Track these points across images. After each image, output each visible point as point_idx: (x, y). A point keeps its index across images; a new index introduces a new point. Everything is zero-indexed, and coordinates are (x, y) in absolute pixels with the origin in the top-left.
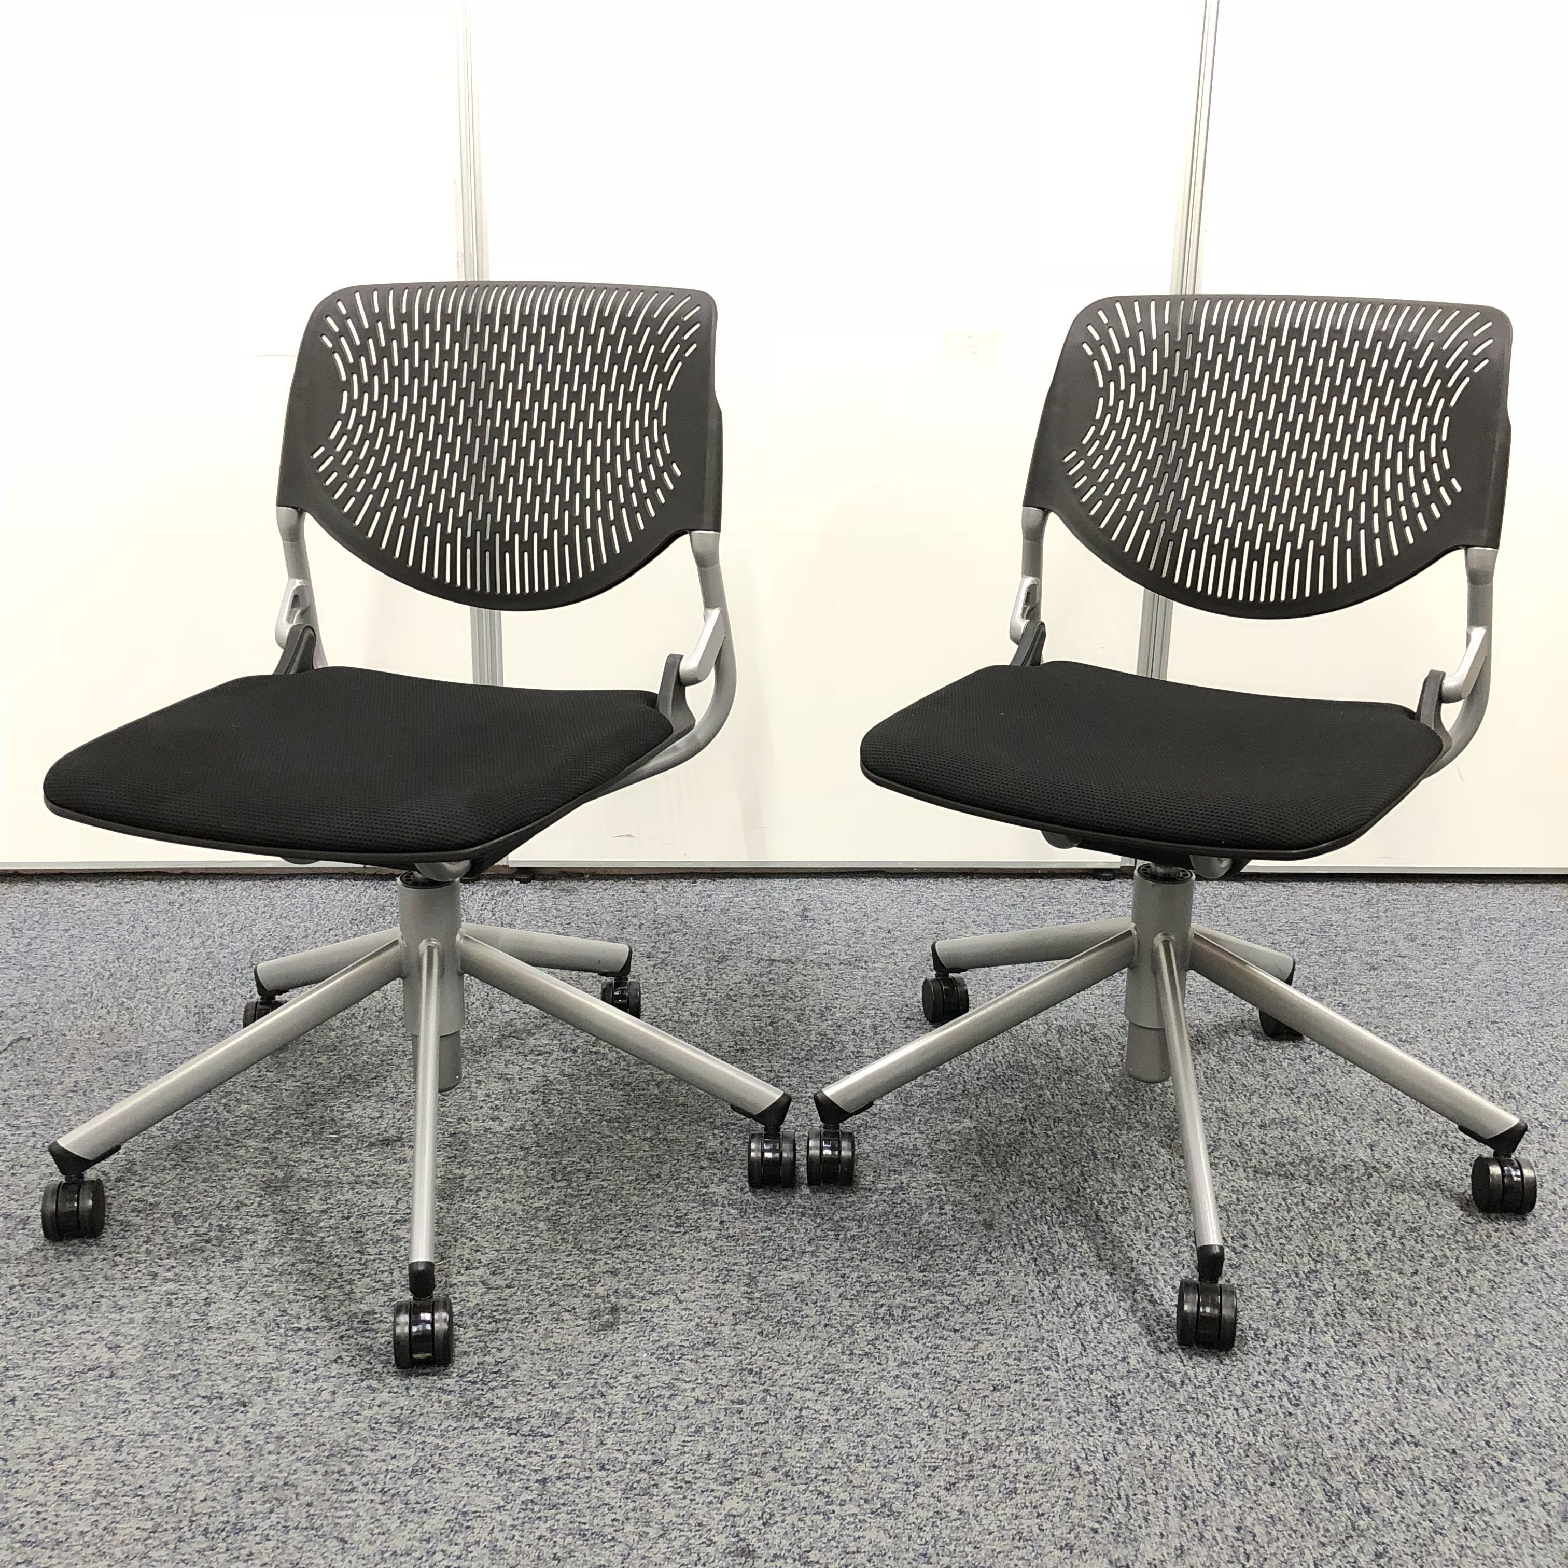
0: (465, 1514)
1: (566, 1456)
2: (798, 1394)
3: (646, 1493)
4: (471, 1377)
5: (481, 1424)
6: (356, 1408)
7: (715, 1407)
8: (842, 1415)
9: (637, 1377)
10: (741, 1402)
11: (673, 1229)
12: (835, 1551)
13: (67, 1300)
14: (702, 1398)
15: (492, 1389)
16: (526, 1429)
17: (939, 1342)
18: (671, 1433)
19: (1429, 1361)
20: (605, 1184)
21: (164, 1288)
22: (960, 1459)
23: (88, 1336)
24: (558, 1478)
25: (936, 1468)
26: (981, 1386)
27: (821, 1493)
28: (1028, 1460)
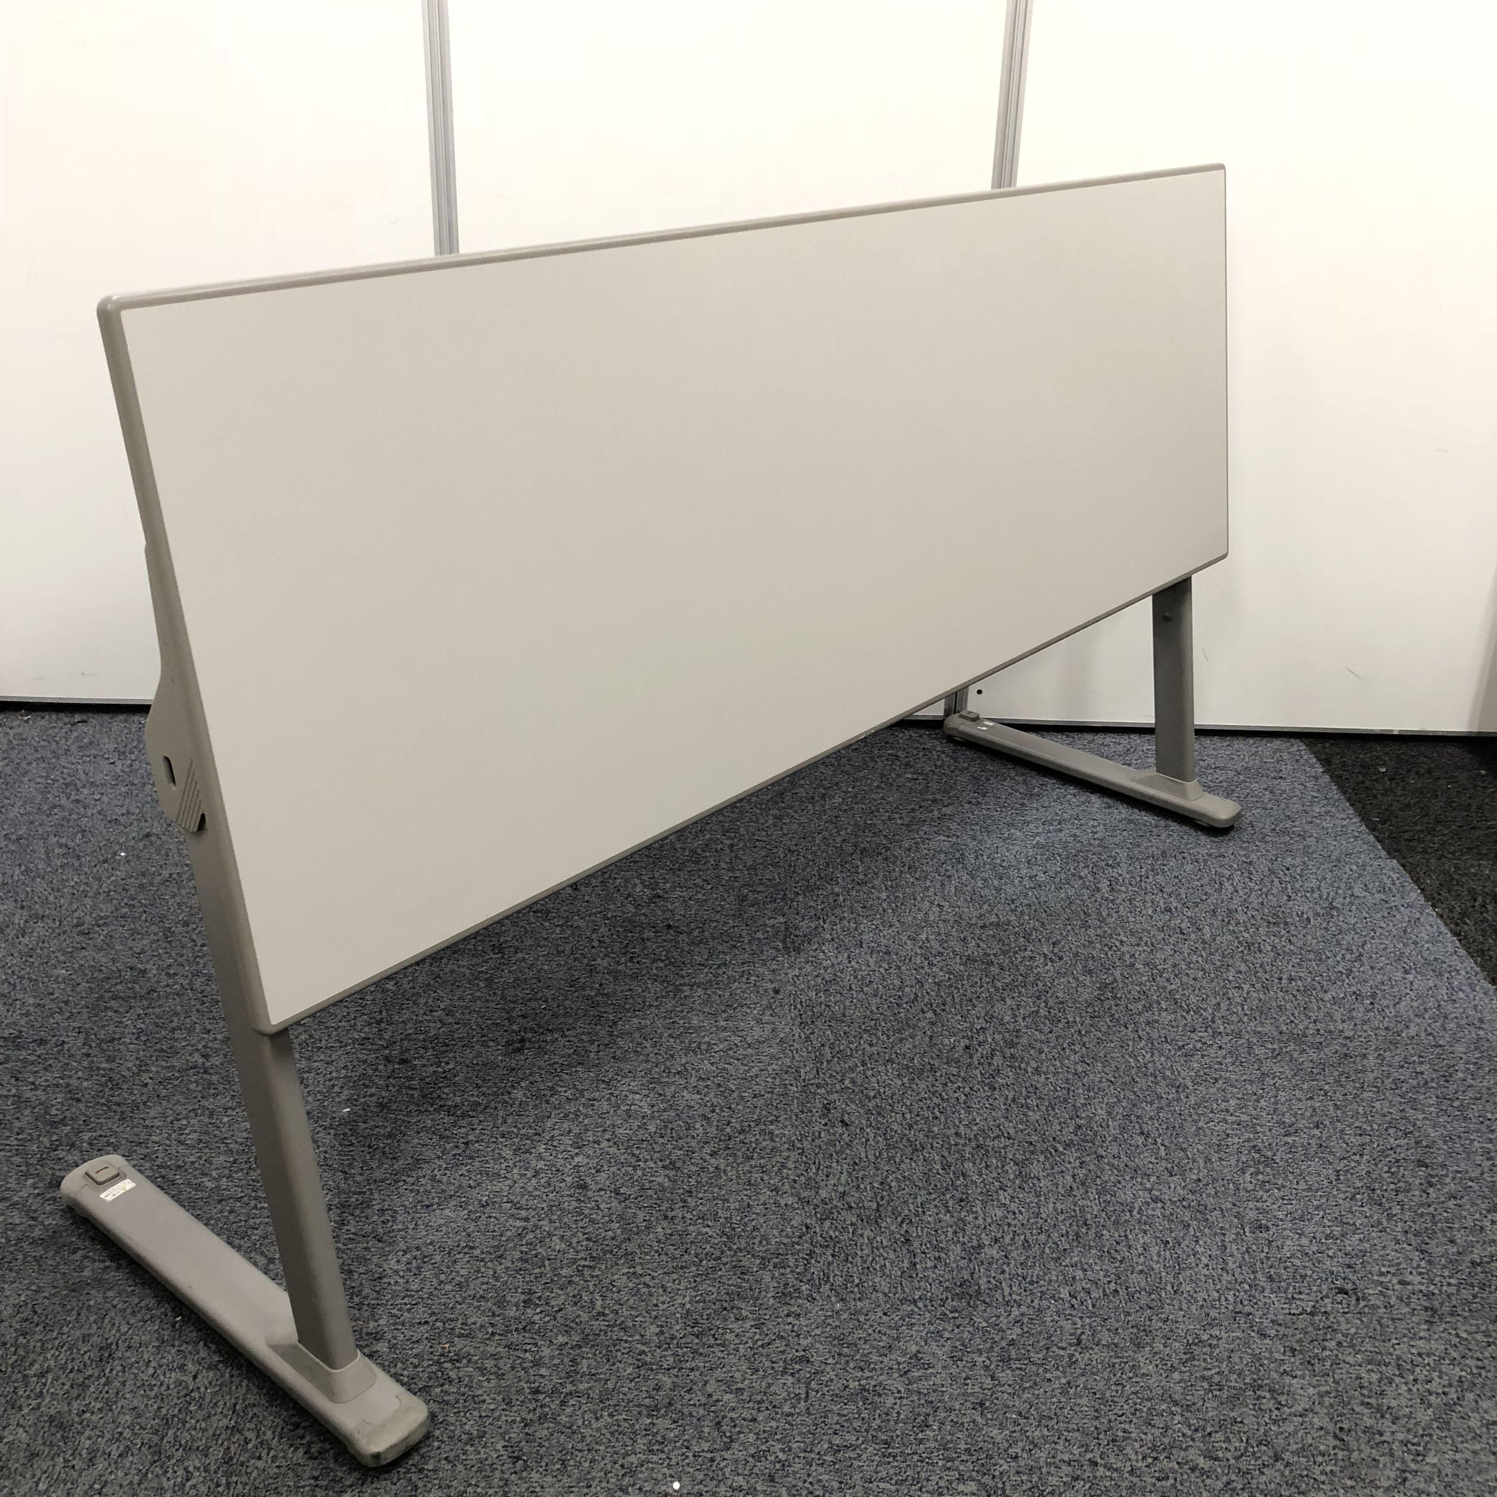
0: (418, 1160)
1: (482, 1129)
2: (631, 1096)
3: (528, 1152)
5: (432, 1109)
6: (355, 1097)
8: (655, 1108)
9: (531, 1083)
10: (594, 1100)
12: (637, 1188)
13: (174, 1024)
15: (440, 1088)
16: (459, 1113)
17: (726, 1066)
19: (1037, 1088)
22: (723, 1138)
23: (189, 1048)
26: (746, 1094)
27: (634, 1155)
28: (764, 1140)
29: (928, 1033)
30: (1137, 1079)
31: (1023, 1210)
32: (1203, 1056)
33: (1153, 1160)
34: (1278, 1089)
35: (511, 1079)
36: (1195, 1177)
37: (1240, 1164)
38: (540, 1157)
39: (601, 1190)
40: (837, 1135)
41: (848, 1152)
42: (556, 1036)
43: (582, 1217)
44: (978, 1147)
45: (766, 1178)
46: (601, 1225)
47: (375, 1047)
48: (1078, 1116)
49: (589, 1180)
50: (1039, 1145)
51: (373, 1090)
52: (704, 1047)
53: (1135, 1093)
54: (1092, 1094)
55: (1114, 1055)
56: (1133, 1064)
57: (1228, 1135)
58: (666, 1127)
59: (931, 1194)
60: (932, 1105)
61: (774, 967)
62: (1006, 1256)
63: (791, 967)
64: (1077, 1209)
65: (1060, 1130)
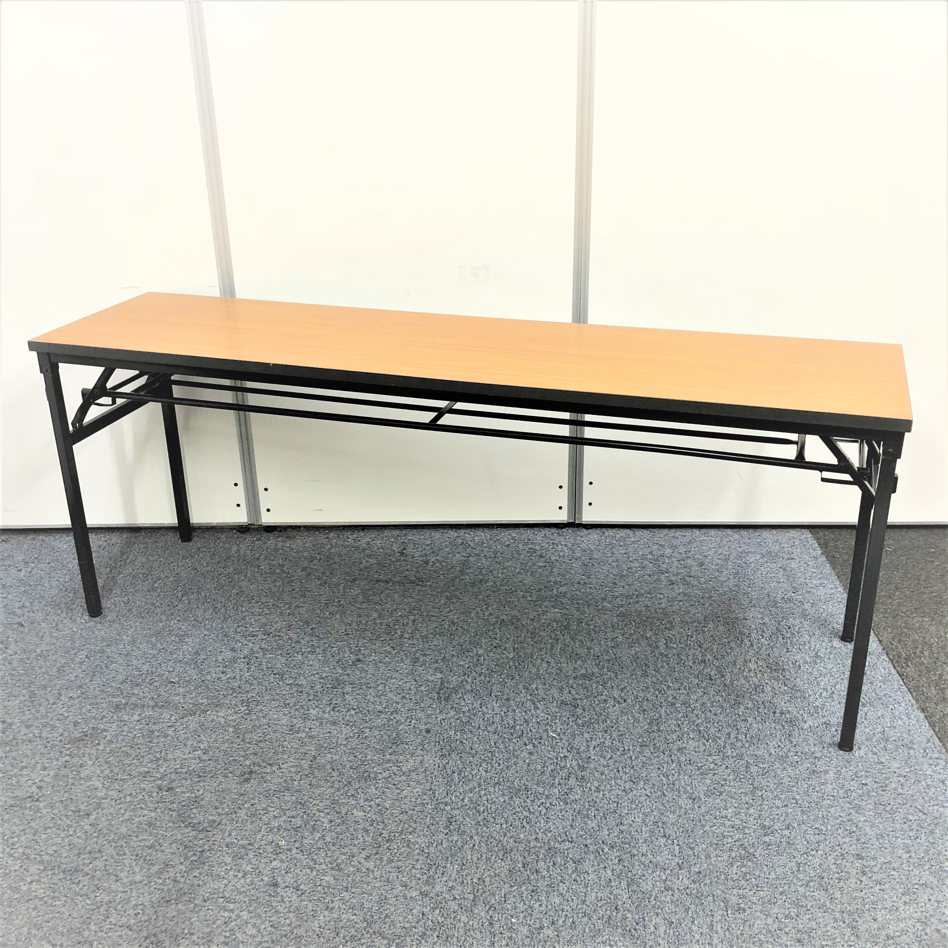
1: (214, 841)
2: (318, 814)
3: (242, 858)
4: (184, 803)
5: (183, 825)
6: (134, 817)
7: (281, 819)
8: (333, 823)
9: (252, 805)
10: (293, 817)
11: (287, 732)
14: (277, 815)
15: (191, 809)
16: (200, 828)
17: (385, 790)
19: (596, 802)
20: (264, 708)
21: (64, 759)
22: (375, 845)
24: (208, 850)
25: (364, 849)
26: (396, 811)
27: (313, 859)
28: (403, 847)
30: (666, 793)
31: (575, 898)
32: (714, 775)
33: (670, 857)
34: (763, 800)
35: (239, 802)
36: (697, 870)
37: (731, 859)
38: (249, 862)
39: (287, 887)
40: (454, 842)
41: (459, 855)
42: (274, 768)
43: (270, 908)
44: (550, 849)
45: (400, 876)
46: (282, 915)
47: (153, 779)
48: (621, 823)
49: (279, 879)
50: (591, 847)
51: (146, 812)
52: (372, 775)
53: (663, 804)
54: (634, 806)
55: (652, 775)
56: (665, 782)
57: (724, 837)
58: (337, 838)
59: (512, 886)
60: (522, 817)
61: (429, 712)
62: (558, 936)
63: (441, 712)
64: (612, 897)
65: (608, 835)
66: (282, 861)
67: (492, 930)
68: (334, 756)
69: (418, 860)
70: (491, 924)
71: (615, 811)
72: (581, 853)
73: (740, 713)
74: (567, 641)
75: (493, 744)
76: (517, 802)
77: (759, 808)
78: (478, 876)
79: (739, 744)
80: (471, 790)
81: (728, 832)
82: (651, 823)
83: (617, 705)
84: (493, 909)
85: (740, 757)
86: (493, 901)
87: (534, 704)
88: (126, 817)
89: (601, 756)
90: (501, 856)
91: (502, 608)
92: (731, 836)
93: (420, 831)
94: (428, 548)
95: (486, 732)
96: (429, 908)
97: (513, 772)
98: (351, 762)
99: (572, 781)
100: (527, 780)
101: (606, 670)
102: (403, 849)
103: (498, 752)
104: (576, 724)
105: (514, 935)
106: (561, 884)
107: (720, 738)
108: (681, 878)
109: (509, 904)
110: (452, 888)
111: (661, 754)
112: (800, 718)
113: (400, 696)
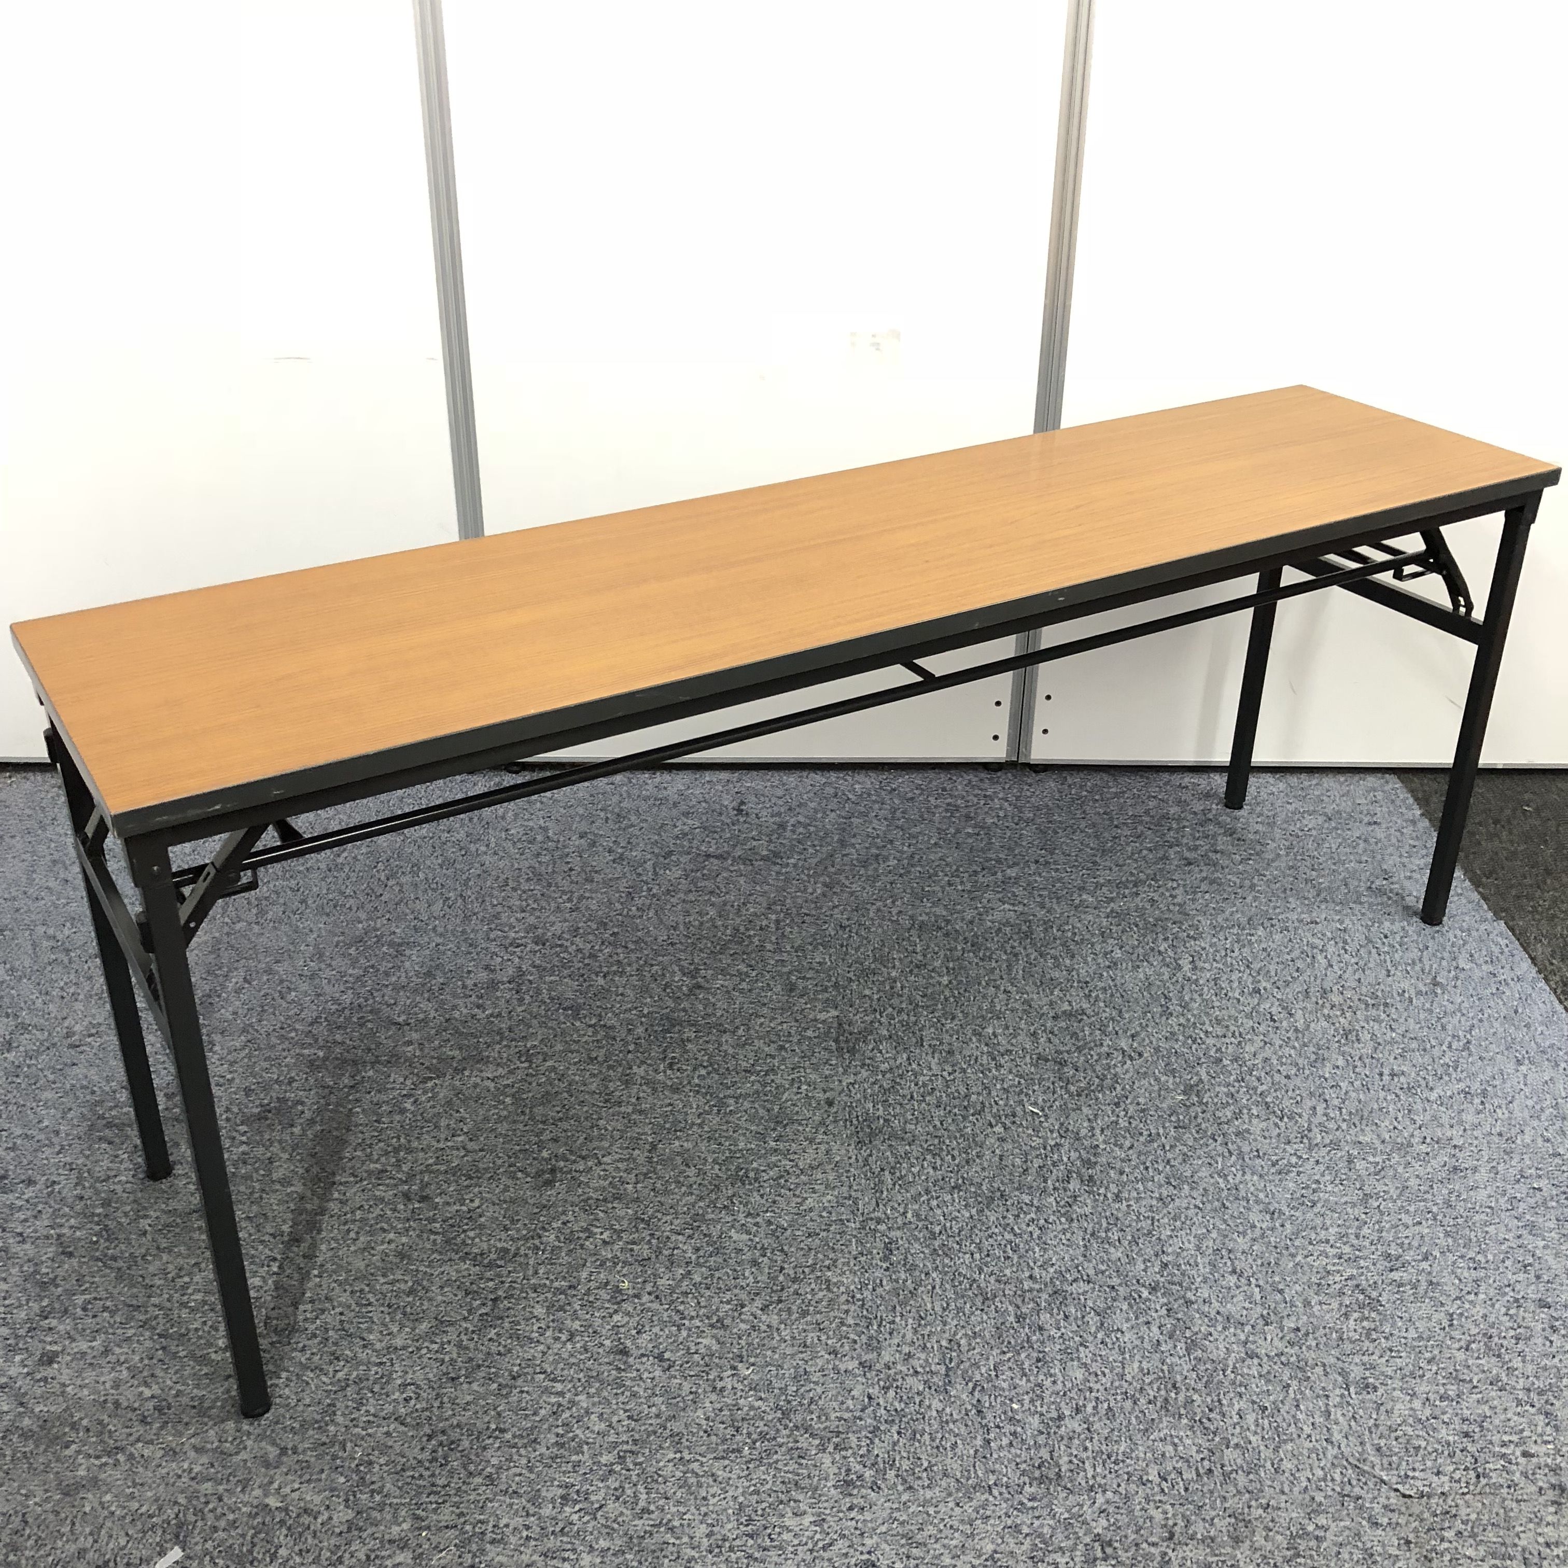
1: (512, 1282)
2: (674, 1237)
3: (561, 1309)
4: (451, 1222)
5: (456, 1257)
7: (616, 1246)
8: (701, 1253)
9: (564, 1223)
10: (634, 1243)
11: (602, 1104)
12: (681, 1352)
14: (607, 1240)
15: (465, 1231)
16: (486, 1262)
17: (777, 1198)
18: (584, 1265)
19: (1118, 1219)
22: (775, 1288)
24: (505, 1298)
25: (758, 1294)
26: (800, 1233)
27: (678, 1311)
28: (821, 1290)
29: (997, 1152)
30: (1228, 1204)
31: (1107, 1371)
32: (1299, 1173)
33: (1247, 1305)
34: (1382, 1213)
35: (542, 1219)
36: (1293, 1325)
37: (1343, 1308)
38: (575, 1316)
39: (643, 1355)
40: (901, 1282)
41: (912, 1302)
42: (590, 1164)
43: (623, 1390)
44: (1055, 1293)
45: (823, 1338)
46: (643, 1400)
47: (392, 1182)
48: (1163, 1252)
49: (628, 1343)
50: (1121, 1289)
51: (392, 1236)
52: (752, 1175)
53: (1225, 1221)
54: (1178, 1223)
55: (1201, 1174)
56: (1223, 1186)
57: (1328, 1273)
58: (712, 1275)
59: (1004, 1353)
60: (1003, 1242)
61: (827, 1073)
62: (1088, 1429)
63: (845, 1072)
64: (1165, 1368)
65: (1145, 1270)
66: (628, 1314)
67: (984, 1421)
68: (685, 1144)
69: (847, 1312)
70: (979, 1412)
71: (1150, 1233)
72: (1106, 1299)
73: (1327, 1075)
74: (1033, 957)
75: (938, 1124)
76: (992, 1218)
77: (1377, 1227)
78: (947, 1335)
79: (1332, 1125)
80: (915, 1199)
81: (1334, 1265)
82: (1210, 1251)
83: (1129, 1062)
84: (979, 1388)
85: (1335, 1145)
86: (978, 1377)
87: (994, 1059)
88: (360, 1244)
89: (1116, 1145)
90: (979, 1304)
91: (917, 902)
92: (1338, 1272)
93: (844, 1264)
94: (780, 802)
95: (923, 1105)
96: (877, 1387)
97: (979, 1169)
98: (714, 1152)
99: (1074, 1185)
100: (1002, 1182)
101: (1102, 1004)
102: (821, 1294)
103: (949, 1137)
104: (1068, 1091)
105: (1019, 1429)
106: (1081, 1349)
107: (1300, 1116)
108: (1269, 1338)
109: (1004, 1381)
110: (909, 1355)
111: (1211, 1141)
112: (1423, 1083)
113: (775, 1046)
